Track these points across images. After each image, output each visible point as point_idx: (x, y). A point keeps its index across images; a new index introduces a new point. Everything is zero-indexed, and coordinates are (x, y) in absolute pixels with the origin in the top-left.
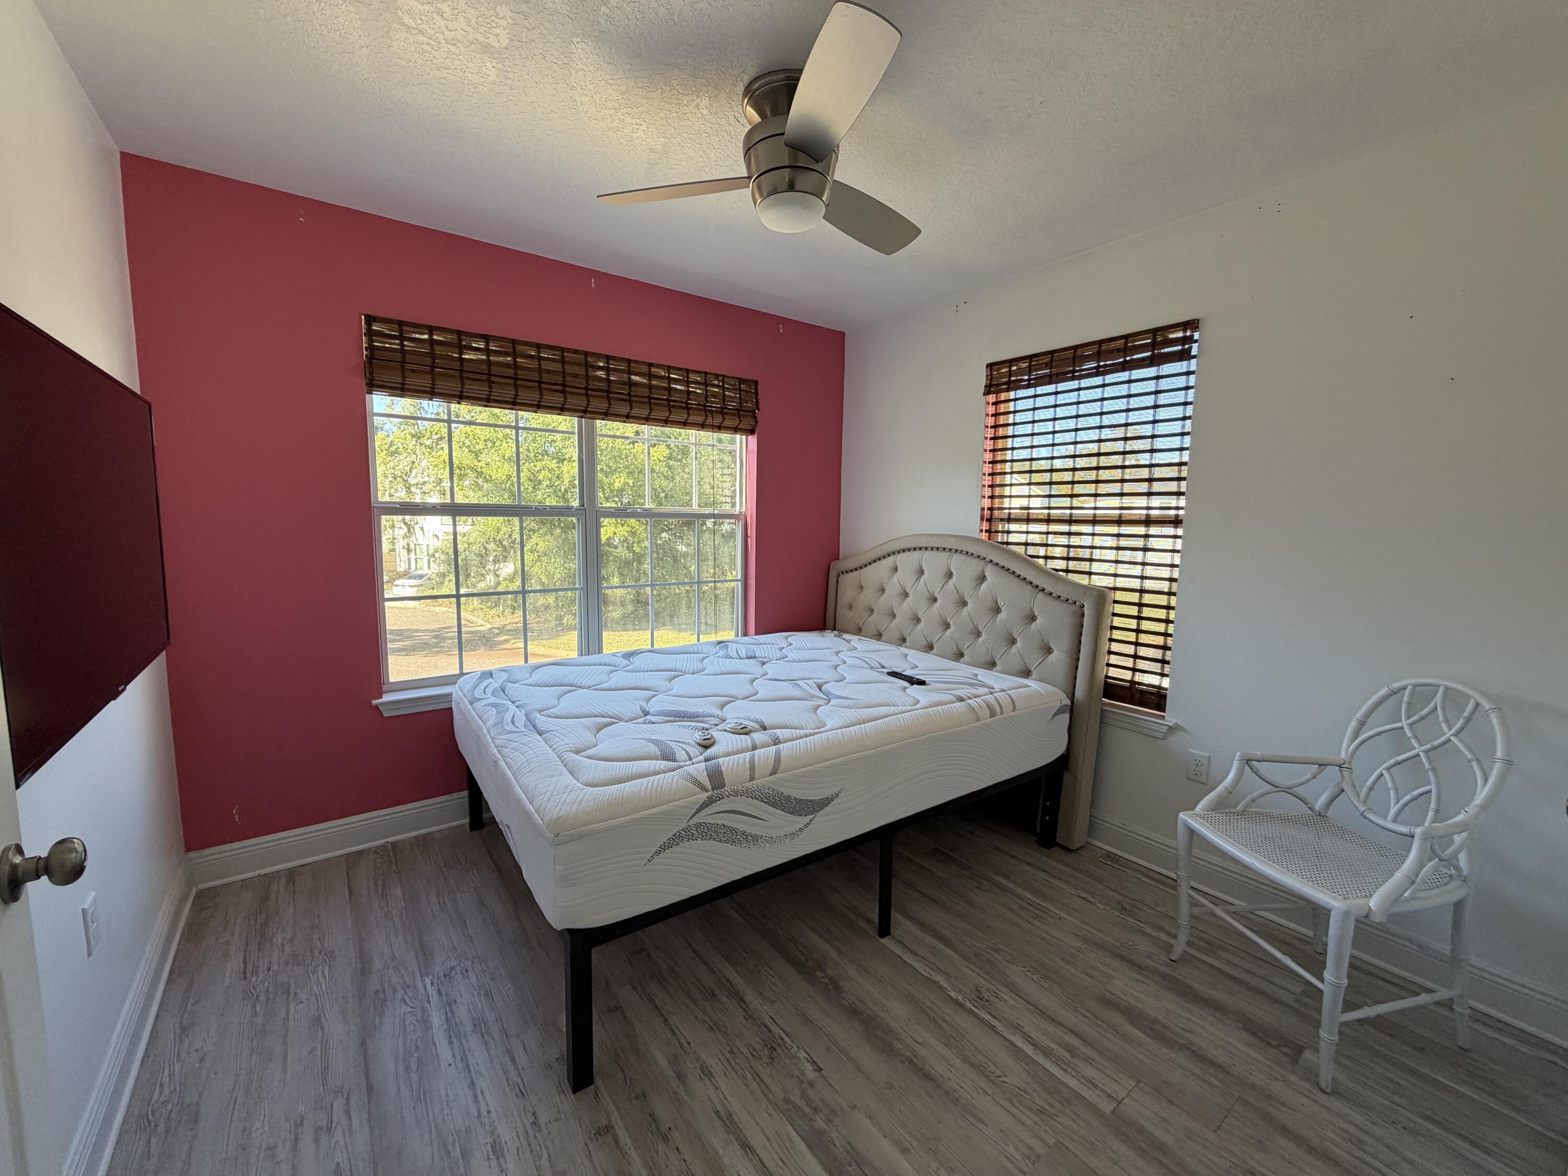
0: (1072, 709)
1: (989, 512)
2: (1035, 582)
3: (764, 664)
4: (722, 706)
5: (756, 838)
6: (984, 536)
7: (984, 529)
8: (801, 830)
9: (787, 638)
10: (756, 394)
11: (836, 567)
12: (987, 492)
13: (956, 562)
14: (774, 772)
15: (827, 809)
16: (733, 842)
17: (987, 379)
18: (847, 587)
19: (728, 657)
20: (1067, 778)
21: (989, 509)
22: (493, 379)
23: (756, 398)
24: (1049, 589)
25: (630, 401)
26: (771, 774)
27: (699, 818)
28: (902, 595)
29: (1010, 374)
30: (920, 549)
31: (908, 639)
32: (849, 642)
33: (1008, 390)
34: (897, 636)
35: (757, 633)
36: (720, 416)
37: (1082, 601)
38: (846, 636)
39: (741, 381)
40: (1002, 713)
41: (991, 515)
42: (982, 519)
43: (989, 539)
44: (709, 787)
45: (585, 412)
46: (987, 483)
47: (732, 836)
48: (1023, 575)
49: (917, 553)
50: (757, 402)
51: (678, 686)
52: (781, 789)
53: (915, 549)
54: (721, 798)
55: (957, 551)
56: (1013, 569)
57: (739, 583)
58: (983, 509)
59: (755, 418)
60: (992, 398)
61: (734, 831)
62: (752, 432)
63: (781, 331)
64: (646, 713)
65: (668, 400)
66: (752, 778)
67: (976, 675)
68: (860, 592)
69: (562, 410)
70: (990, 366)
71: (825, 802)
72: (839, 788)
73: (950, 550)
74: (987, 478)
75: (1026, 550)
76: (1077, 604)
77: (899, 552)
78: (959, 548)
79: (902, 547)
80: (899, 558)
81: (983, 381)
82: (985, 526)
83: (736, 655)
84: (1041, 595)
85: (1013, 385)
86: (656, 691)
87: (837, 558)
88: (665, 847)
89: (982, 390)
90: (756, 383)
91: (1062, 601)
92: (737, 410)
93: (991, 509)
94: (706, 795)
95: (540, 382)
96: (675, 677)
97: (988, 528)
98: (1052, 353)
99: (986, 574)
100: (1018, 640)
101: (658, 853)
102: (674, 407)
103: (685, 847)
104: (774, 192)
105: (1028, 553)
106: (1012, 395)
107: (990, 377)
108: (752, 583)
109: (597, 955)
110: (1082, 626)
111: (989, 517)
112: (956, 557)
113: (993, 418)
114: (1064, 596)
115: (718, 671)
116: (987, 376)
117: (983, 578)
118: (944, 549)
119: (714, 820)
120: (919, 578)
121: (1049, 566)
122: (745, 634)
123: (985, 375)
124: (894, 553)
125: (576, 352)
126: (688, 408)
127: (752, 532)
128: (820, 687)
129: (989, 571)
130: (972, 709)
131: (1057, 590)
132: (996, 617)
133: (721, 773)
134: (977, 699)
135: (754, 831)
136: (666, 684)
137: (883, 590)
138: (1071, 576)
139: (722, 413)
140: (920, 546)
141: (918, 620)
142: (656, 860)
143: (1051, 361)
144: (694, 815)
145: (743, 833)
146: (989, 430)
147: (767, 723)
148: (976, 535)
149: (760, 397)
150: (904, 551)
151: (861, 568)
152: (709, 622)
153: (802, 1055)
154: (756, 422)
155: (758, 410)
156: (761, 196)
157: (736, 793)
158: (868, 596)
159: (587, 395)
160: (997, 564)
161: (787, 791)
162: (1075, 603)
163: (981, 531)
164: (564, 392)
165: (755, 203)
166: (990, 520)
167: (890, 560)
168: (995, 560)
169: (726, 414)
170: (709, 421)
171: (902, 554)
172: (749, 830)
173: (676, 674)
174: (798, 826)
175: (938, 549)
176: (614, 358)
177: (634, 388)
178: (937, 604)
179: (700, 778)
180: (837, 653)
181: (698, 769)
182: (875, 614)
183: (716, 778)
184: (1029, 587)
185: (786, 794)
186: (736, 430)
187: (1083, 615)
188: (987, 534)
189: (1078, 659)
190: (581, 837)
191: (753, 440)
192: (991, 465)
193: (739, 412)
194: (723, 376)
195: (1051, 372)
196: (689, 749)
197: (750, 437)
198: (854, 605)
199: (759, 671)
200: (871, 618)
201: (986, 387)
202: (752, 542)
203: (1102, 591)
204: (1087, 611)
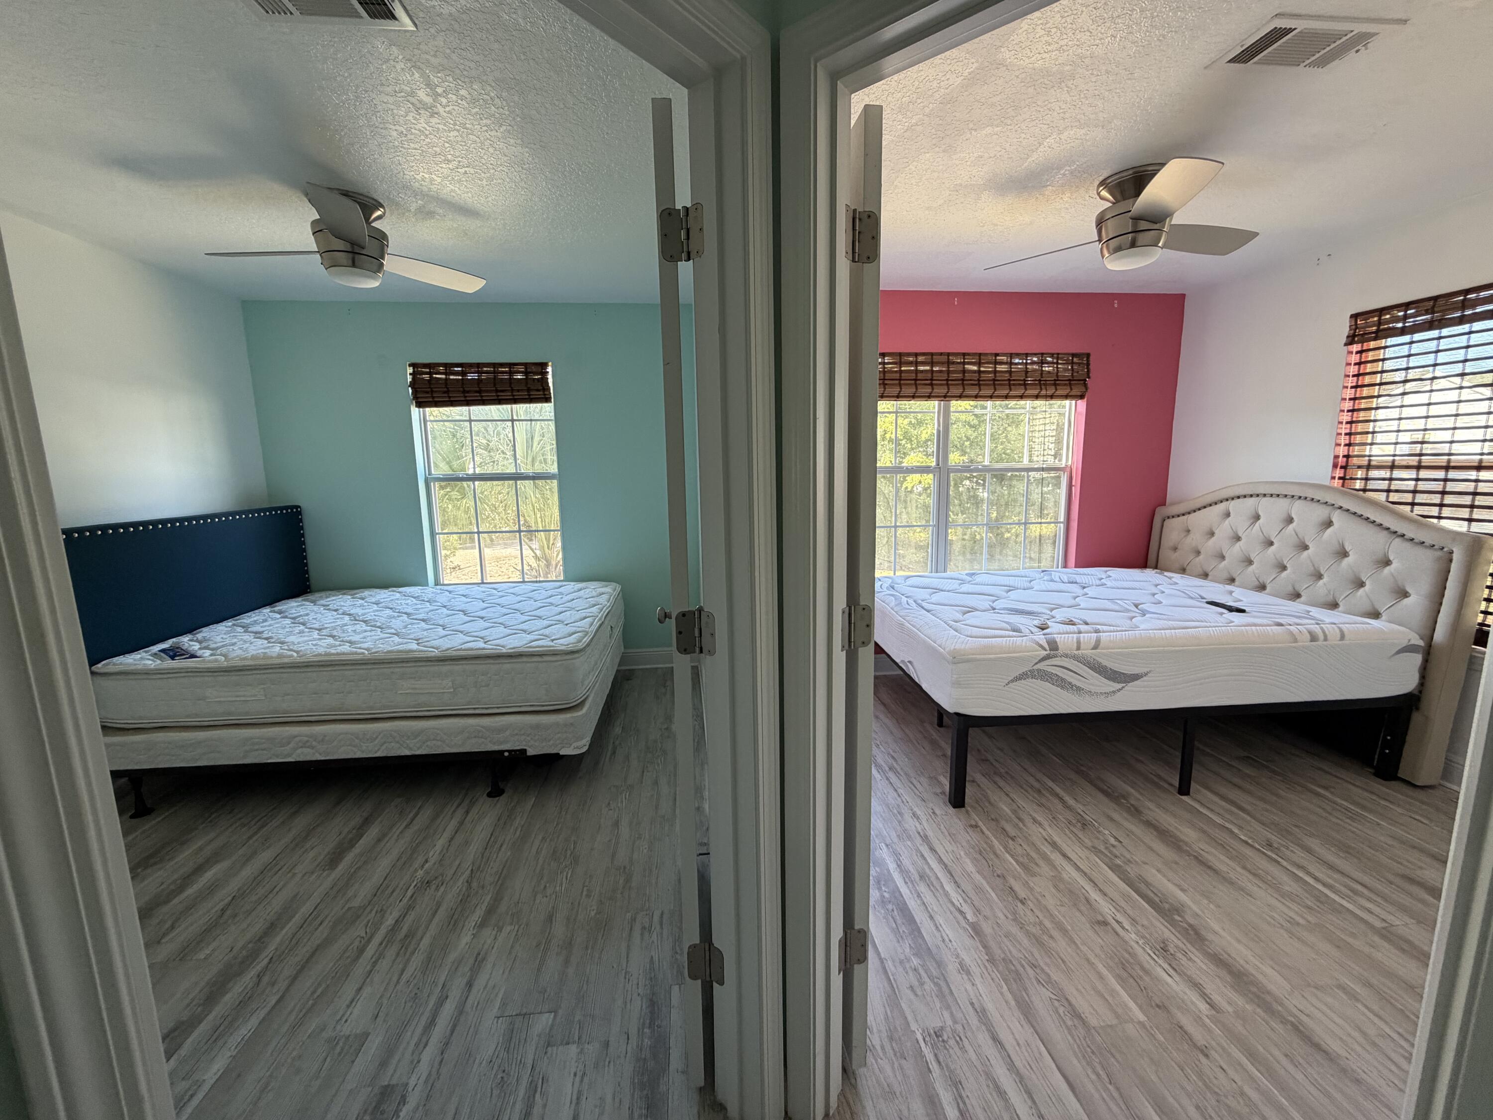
0: (1428, 651)
1: (1345, 459)
2: (1393, 528)
3: (1084, 588)
4: (1052, 610)
5: (1079, 689)
6: (1337, 483)
7: (1337, 476)
8: (1114, 692)
9: (1106, 572)
10: (1088, 364)
11: (1161, 512)
12: (1344, 440)
13: (1297, 509)
14: (1095, 647)
15: (1136, 682)
16: (1062, 688)
17: (1350, 330)
18: (1173, 531)
19: (1052, 581)
20: (1416, 717)
21: (1344, 456)
22: (886, 382)
23: (1088, 368)
24: (1409, 535)
25: (979, 385)
26: (1093, 649)
27: (1040, 666)
28: (1233, 538)
29: (1380, 323)
30: (1258, 495)
31: (1237, 579)
32: (1170, 578)
33: (1375, 339)
34: (1225, 575)
35: (1077, 565)
36: (1053, 387)
37: (1450, 546)
38: (1166, 574)
39: (1073, 355)
40: (1326, 639)
41: (1347, 462)
42: (1335, 466)
43: (1343, 486)
44: (1048, 648)
45: (945, 397)
46: (1343, 432)
47: (1062, 683)
48: (1378, 521)
49: (1253, 499)
50: (1088, 371)
51: (1013, 595)
52: (1100, 660)
53: (1251, 496)
54: (1055, 656)
55: (1300, 497)
56: (1366, 515)
57: (1062, 525)
58: (1336, 457)
59: (1085, 385)
60: (1356, 348)
61: (1063, 680)
62: (1082, 397)
63: (1116, 306)
64: (994, 609)
65: (1009, 380)
66: (1078, 648)
67: (1309, 612)
68: (1186, 536)
69: (929, 397)
70: (1355, 316)
71: (1135, 677)
72: (1148, 670)
73: (1293, 496)
74: (1344, 426)
75: (1388, 497)
76: (1445, 549)
77: (1233, 499)
78: (1303, 495)
79: (1237, 494)
80: (1232, 505)
81: (1346, 331)
82: (1339, 473)
83: (1058, 580)
84: (1398, 541)
85: (1380, 334)
86: (999, 598)
87: (1164, 504)
88: (1017, 679)
89: (1344, 340)
90: (1088, 355)
91: (1426, 547)
92: (1070, 380)
93: (1347, 457)
94: (1046, 653)
95: (916, 380)
96: (1010, 591)
97: (1342, 475)
98: (1435, 299)
99: (1333, 520)
100: (1367, 583)
101: (1012, 681)
102: (1014, 385)
103: (1030, 682)
104: (1118, 249)
105: (1391, 499)
106: (1383, 343)
107: (1355, 327)
108: (1074, 525)
109: (972, 732)
110: (1449, 571)
111: (1344, 464)
112: (1298, 504)
113: (1357, 367)
114: (1429, 542)
115: (1045, 589)
116: (1350, 326)
117: (1329, 524)
118: (1286, 496)
119: (1050, 669)
120: (1253, 523)
121: (1416, 512)
122: (1065, 566)
123: (1348, 325)
124: (1227, 500)
125: (941, 354)
126: (1025, 385)
127: (1076, 482)
128: (1136, 606)
129: (1336, 517)
130: (1291, 633)
131: (1420, 535)
132: (1341, 562)
133: (1056, 642)
134: (1299, 627)
135: (1078, 684)
136: (1005, 594)
137: (1212, 534)
138: (1444, 523)
139: (1055, 385)
140: (1258, 492)
141: (1250, 562)
142: (1011, 685)
143: (1434, 307)
144: (1036, 664)
145: (1070, 683)
146: (1351, 378)
147: (1089, 621)
148: (1327, 482)
149: (1091, 367)
150: (1239, 497)
151: (1189, 513)
152: (1033, 556)
153: (1107, 832)
154: (1087, 389)
155: (1089, 378)
156: (1109, 252)
157: (1066, 656)
158: (1195, 539)
159: (948, 385)
160: (1348, 510)
161: (1105, 663)
162: (1443, 548)
163: (1333, 478)
164: (932, 385)
165: (1103, 257)
166: (1345, 467)
167: (1222, 507)
168: (1345, 506)
169: (1058, 385)
170: (1043, 392)
171: (1237, 501)
172: (1074, 682)
173: (1011, 589)
174: (1112, 689)
175: (1278, 496)
176: (969, 354)
177: (982, 375)
178: (1273, 548)
179: (1041, 642)
180: (1156, 585)
181: (1040, 638)
182: (1201, 557)
183: (1053, 645)
184: (1385, 532)
185: (1104, 664)
186: (1066, 397)
187: (1451, 561)
188: (1341, 481)
189: (1441, 604)
190: (968, 661)
191: (1082, 404)
192: (1350, 414)
193: (1070, 382)
194: (1058, 354)
195: (1432, 318)
196: (1032, 629)
197: (1079, 402)
198: (1179, 547)
199: (1080, 591)
200: (1197, 559)
201: (1348, 337)
202: (1076, 491)
203: (1479, 537)
204: (1455, 557)
